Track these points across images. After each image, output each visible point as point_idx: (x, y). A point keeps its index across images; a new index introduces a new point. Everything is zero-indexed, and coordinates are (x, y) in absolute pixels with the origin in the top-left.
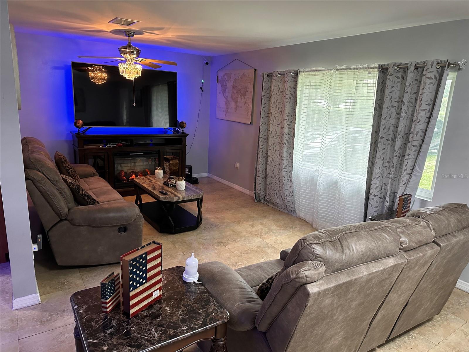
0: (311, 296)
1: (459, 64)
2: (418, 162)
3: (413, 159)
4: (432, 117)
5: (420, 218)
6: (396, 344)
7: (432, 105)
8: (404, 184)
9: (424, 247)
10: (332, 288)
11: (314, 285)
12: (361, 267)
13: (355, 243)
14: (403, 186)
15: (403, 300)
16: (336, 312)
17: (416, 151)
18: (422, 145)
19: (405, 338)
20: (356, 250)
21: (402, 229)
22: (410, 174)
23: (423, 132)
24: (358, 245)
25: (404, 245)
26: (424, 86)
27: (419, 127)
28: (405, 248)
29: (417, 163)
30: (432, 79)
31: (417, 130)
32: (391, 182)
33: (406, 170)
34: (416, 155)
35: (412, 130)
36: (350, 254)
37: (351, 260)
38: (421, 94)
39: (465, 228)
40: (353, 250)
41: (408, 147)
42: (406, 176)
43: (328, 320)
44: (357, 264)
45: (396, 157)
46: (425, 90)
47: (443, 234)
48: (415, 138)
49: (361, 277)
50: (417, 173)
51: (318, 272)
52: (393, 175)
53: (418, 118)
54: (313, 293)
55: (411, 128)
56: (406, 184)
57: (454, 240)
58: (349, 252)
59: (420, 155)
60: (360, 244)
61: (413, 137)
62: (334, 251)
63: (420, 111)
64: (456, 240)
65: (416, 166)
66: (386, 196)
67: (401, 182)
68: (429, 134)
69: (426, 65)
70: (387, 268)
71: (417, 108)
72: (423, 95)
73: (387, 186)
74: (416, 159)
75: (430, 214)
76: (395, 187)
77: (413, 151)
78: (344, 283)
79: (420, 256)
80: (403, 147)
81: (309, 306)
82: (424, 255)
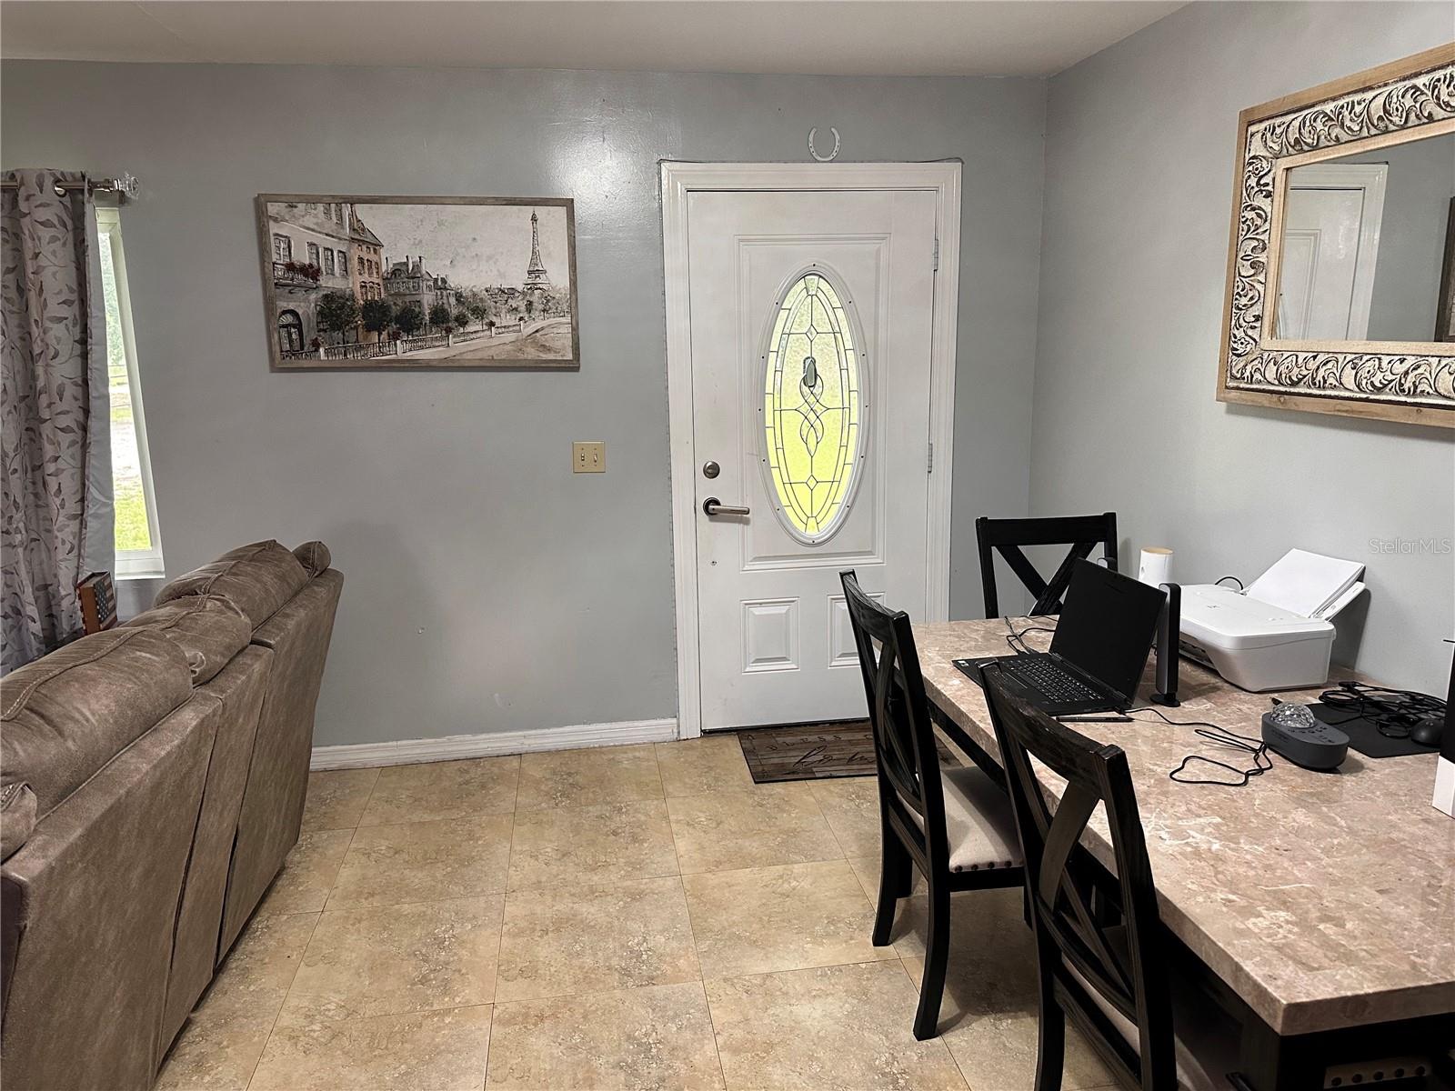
0: (30, 891)
1: (118, 185)
2: (93, 475)
3: (73, 471)
4: (91, 338)
5: (197, 594)
6: (234, 971)
7: (76, 302)
8: (69, 552)
9: (240, 659)
10: (79, 843)
11: (25, 858)
12: (123, 758)
13: (82, 699)
14: (67, 557)
15: (227, 827)
16: (100, 922)
17: (73, 443)
18: (89, 422)
19: (248, 945)
20: (93, 714)
21: (174, 632)
22: (81, 517)
23: (76, 384)
24: (93, 702)
25: (198, 667)
26: (35, 248)
27: (63, 370)
28: (202, 673)
29: (91, 479)
30: (55, 226)
31: (57, 380)
32: (24, 554)
33: (63, 506)
34: (78, 456)
35: (40, 383)
36: (83, 731)
37: (94, 748)
38: (33, 273)
39: (296, 594)
40: (87, 720)
41: (45, 437)
42: (68, 525)
43: (83, 959)
44: (111, 755)
45: (16, 475)
46: (42, 261)
47: (265, 617)
48: (60, 407)
49: (140, 782)
50: (98, 509)
51: (22, 811)
52: (23, 532)
53: (47, 345)
54: (33, 880)
55: (34, 378)
56: (76, 551)
57: (291, 624)
58: (79, 728)
59: (92, 452)
60: (96, 696)
61: (49, 406)
62: (38, 741)
63: (48, 322)
64: (293, 622)
65: (88, 489)
66: (19, 607)
67: (60, 545)
68: (96, 389)
69: (22, 184)
70: (188, 736)
71: (34, 314)
72: (42, 274)
73: (12, 573)
74: (83, 467)
75: (217, 579)
76: (42, 570)
77: (64, 445)
78: (104, 816)
79: (243, 682)
80: (25, 439)
81: (31, 928)
82: (249, 677)
